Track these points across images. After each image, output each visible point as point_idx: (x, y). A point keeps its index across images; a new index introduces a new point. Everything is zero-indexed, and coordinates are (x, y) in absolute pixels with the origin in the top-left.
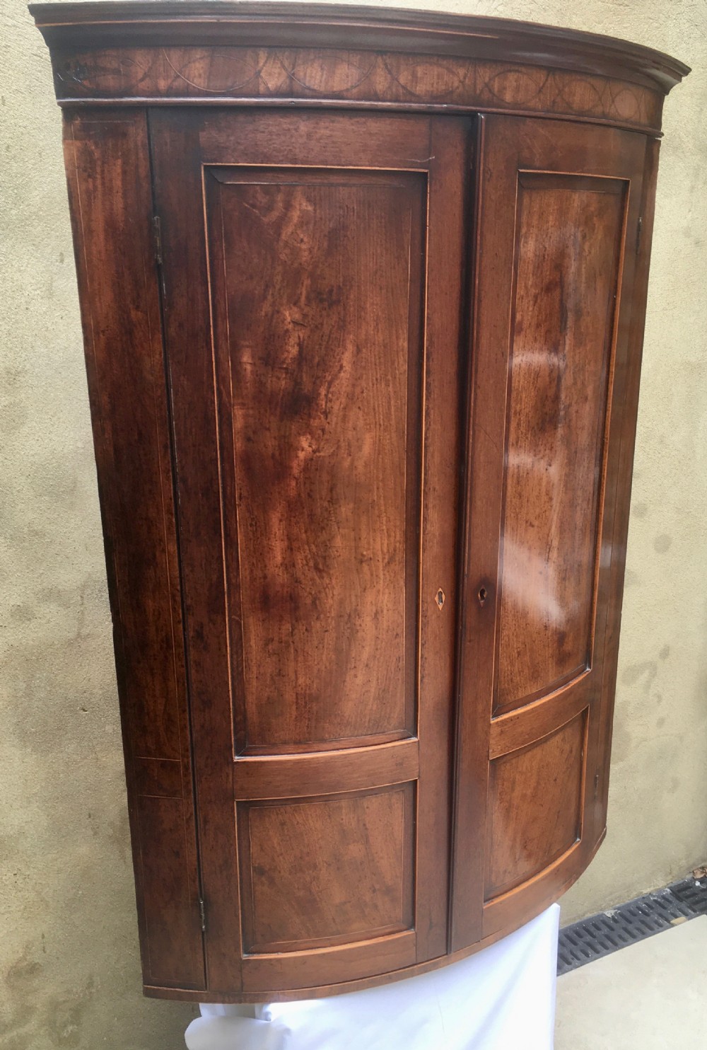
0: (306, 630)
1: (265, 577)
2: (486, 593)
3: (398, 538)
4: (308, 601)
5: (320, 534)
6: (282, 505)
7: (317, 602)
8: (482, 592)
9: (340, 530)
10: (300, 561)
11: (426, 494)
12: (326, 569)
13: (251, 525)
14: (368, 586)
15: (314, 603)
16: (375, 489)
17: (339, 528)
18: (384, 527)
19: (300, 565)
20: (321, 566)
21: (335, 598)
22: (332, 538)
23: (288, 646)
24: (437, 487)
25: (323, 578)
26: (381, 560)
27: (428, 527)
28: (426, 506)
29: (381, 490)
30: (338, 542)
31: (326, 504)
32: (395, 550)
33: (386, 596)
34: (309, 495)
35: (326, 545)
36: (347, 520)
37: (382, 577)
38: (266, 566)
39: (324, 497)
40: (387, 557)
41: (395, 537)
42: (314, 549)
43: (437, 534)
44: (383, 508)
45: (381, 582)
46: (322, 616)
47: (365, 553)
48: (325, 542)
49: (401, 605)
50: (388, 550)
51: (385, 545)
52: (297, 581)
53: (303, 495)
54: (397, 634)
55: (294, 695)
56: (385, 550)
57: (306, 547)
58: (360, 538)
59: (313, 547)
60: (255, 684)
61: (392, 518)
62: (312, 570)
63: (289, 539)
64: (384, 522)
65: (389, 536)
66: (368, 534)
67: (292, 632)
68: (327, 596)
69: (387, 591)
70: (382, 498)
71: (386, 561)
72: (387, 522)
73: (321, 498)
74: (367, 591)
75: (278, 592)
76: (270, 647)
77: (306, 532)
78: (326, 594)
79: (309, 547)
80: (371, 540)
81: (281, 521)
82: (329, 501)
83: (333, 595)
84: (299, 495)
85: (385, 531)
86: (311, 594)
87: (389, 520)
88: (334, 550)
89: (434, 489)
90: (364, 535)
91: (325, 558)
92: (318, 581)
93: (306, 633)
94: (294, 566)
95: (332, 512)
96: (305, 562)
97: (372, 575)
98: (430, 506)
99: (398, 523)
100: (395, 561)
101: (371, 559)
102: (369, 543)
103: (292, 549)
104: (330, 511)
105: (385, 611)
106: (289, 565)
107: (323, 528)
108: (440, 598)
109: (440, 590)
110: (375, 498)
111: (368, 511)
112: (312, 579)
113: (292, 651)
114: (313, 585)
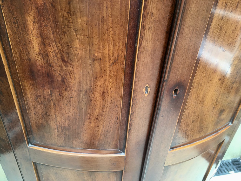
0: (59, 95)
1: (30, 60)
2: (179, 91)
3: (121, 48)
4: (60, 79)
5: (63, 37)
6: (33, 11)
7: (65, 80)
8: (176, 91)
9: (78, 36)
10: (51, 53)
11: (145, 17)
12: (69, 61)
13: (14, 23)
14: (98, 76)
15: (63, 80)
16: (105, 8)
17: (77, 34)
18: (111, 38)
19: (52, 56)
20: (65, 59)
21: (77, 80)
22: (72, 41)
23: (50, 102)
24: (154, 12)
25: (68, 67)
26: (108, 61)
27: (144, 43)
28: (143, 27)
29: (109, 9)
30: (77, 44)
31: (66, 14)
32: (118, 56)
33: (111, 84)
34: (53, 6)
35: (69, 45)
36: (83, 29)
37: (108, 72)
38: (29, 53)
39: (64, 9)
40: (112, 59)
41: (119, 47)
42: (60, 47)
43: (150, 49)
44: (110, 24)
45: (108, 74)
46: (68, 89)
47: (96, 55)
48: (67, 43)
49: (121, 90)
50: (113, 56)
51: (111, 51)
52: (51, 65)
53: (47, 4)
54: (117, 105)
55: (56, 125)
56: (111, 55)
57: (54, 44)
58: (93, 44)
59: (59, 45)
60: (33, 116)
61: (117, 32)
62: (60, 60)
63: (42, 37)
64: (111, 35)
65: (114, 45)
66: (99, 41)
67: (51, 94)
68: (71, 78)
69: (111, 80)
70: (110, 15)
71: (111, 62)
72: (113, 34)
73: (62, 9)
74: (97, 78)
75: (40, 70)
76: (39, 100)
77: (53, 33)
78: (70, 76)
79: (56, 44)
80: (101, 46)
81: (34, 22)
82: (68, 13)
83: (75, 78)
84: (45, 4)
85: (112, 41)
86: (60, 75)
87: (114, 34)
88: (75, 49)
89: (152, 14)
90: (95, 42)
91: (68, 54)
92: (64, 68)
93: (59, 96)
94: (47, 56)
95: (71, 21)
96: (54, 55)
97: (101, 69)
98: (147, 27)
99: (121, 37)
100: (118, 63)
101: (101, 59)
102: (99, 49)
103: (45, 45)
104: (69, 21)
105: (109, 92)
106: (45, 55)
107: (65, 33)
108: (147, 90)
109: (147, 85)
110: (105, 15)
111: (99, 25)
112: (61, 66)
113: (52, 104)
114: (61, 70)
